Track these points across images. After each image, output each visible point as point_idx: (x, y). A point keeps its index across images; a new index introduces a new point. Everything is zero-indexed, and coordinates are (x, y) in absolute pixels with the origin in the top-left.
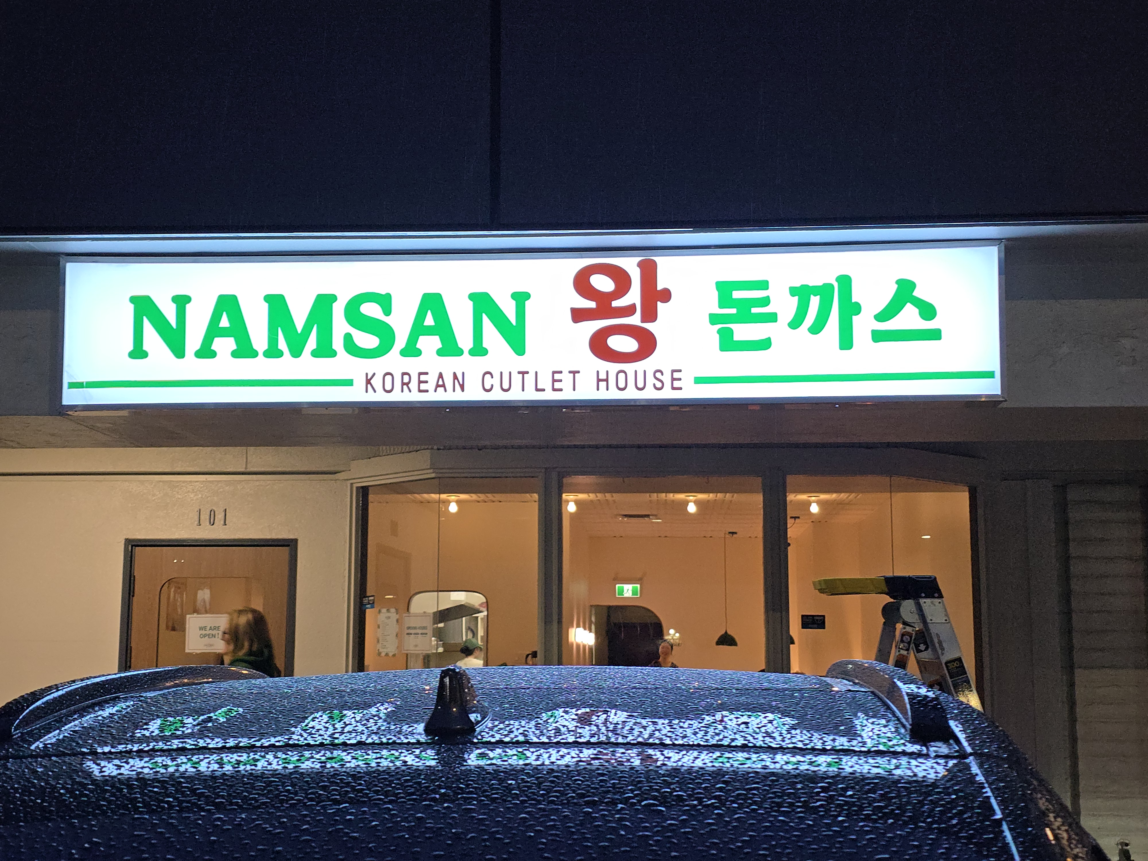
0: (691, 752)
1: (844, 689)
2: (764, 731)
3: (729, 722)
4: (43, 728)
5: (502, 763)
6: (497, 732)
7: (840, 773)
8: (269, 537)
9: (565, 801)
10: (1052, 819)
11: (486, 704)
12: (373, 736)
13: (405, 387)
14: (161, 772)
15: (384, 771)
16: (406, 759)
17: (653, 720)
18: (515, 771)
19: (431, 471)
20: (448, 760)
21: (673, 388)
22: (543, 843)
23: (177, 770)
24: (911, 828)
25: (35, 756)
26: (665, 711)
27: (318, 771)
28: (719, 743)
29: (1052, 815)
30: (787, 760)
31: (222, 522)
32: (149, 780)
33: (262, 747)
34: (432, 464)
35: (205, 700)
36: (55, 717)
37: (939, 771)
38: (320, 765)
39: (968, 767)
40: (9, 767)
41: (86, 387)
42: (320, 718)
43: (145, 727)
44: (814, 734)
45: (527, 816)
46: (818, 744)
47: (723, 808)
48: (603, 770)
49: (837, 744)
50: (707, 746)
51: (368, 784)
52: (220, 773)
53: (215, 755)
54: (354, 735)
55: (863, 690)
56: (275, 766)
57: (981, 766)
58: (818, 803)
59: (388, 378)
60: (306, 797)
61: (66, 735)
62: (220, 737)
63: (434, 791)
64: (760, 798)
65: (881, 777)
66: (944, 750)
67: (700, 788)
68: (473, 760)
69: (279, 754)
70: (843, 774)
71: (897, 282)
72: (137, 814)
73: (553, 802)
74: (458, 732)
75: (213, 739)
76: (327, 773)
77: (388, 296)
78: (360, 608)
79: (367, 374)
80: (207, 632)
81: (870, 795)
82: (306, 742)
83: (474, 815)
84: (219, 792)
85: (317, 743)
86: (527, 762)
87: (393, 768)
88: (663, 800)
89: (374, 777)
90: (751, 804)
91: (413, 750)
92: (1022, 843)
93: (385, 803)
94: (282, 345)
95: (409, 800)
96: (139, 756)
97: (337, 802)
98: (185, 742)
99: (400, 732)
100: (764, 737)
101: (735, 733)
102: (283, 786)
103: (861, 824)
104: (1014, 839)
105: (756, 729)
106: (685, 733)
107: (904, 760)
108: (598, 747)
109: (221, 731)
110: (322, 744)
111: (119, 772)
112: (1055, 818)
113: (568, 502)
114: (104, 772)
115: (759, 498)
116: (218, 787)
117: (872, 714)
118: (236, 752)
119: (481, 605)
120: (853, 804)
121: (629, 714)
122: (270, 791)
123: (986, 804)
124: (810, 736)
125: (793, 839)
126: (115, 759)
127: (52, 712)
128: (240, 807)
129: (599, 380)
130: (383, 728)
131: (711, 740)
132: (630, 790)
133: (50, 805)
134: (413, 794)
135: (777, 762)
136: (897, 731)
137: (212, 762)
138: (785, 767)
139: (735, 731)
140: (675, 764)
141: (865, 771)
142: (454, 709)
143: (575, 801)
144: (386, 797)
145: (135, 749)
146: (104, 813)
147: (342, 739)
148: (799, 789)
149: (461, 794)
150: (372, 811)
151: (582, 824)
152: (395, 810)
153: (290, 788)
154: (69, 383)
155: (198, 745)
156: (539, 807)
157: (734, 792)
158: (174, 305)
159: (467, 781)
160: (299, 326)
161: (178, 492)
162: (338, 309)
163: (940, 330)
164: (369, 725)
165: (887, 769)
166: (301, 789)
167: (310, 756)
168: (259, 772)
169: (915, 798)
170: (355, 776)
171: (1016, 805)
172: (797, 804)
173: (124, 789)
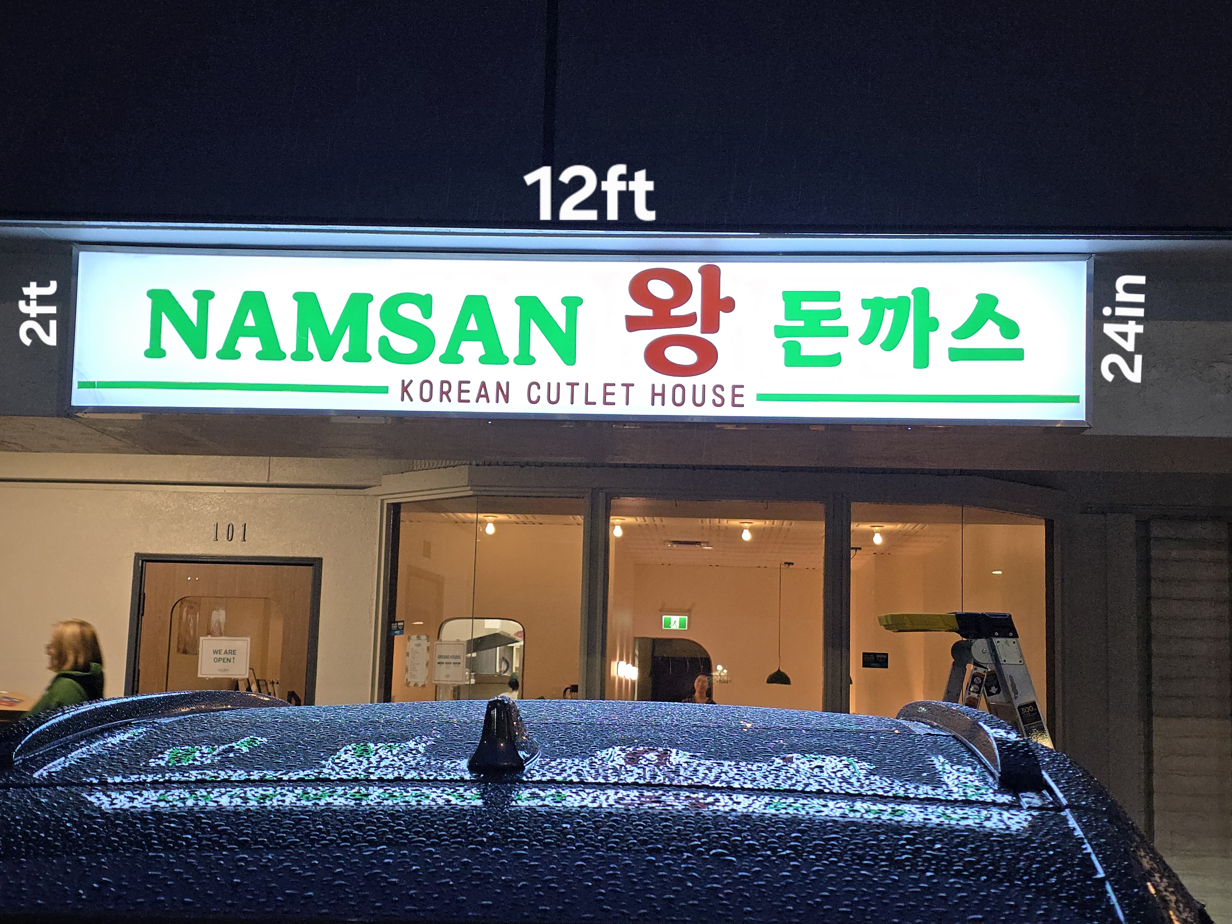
0: (762, 797)
1: (923, 732)
2: (840, 776)
3: (801, 766)
4: (47, 754)
5: (555, 804)
6: (548, 770)
7: (927, 824)
8: (291, 555)
9: (626, 848)
10: (1158, 880)
11: (535, 740)
12: (412, 772)
13: (444, 396)
14: (179, 806)
15: (425, 810)
16: (450, 798)
17: (719, 761)
18: (570, 813)
19: (469, 488)
20: (496, 800)
21: (734, 405)
22: (602, 894)
23: (197, 804)
24: (1006, 886)
25: (38, 785)
26: (731, 752)
27: (352, 809)
28: (792, 788)
29: (1157, 875)
30: (868, 809)
31: (241, 538)
32: (166, 814)
33: (290, 781)
34: (470, 480)
35: (225, 728)
36: (61, 742)
38: (354, 802)
39: (1065, 820)
40: (10, 796)
41: (98, 388)
43: (160, 756)
44: (895, 780)
45: (584, 863)
46: (900, 791)
47: (800, 860)
48: (667, 815)
49: (920, 792)
50: (779, 791)
51: (408, 824)
52: (244, 809)
53: (238, 789)
54: (391, 770)
55: (943, 733)
56: (304, 802)
57: (1078, 820)
58: (904, 857)
59: (426, 386)
60: (340, 838)
61: (73, 762)
62: (242, 769)
63: (482, 834)
64: (840, 849)
65: (971, 830)
66: (1037, 801)
67: (773, 837)
68: (523, 800)
69: (309, 789)
70: (929, 826)
71: (978, 297)
72: (152, 852)
73: (612, 848)
74: (504, 769)
75: (235, 771)
76: (363, 811)
77: (429, 297)
78: (388, 635)
79: (403, 381)
80: (222, 656)
81: (960, 849)
82: (339, 776)
83: (525, 861)
84: (243, 829)
85: (351, 778)
86: (583, 804)
87: (435, 808)
88: (734, 849)
89: (415, 817)
90: (830, 856)
91: (457, 788)
92: (1128, 905)
93: (427, 846)
94: (312, 347)
95: (453, 843)
96: (154, 788)
97: (372, 843)
98: (205, 774)
99: (441, 768)
100: (840, 783)
101: (809, 778)
102: (313, 825)
103: (952, 880)
104: (1119, 900)
105: (831, 774)
106: (754, 776)
107: (995, 811)
108: (660, 789)
109: (242, 762)
110: (356, 780)
111: (131, 804)
112: (1161, 878)
113: (614, 525)
114: (115, 804)
115: (820, 527)
116: (242, 824)
117: (954, 759)
118: (261, 786)
119: (517, 634)
120: (942, 859)
121: (692, 754)
122: (298, 830)
123: (1087, 862)
124: (890, 782)
125: (877, 895)
126: (127, 790)
127: (58, 737)
128: (266, 846)
129: (654, 394)
130: (422, 763)
131: (783, 784)
132: (698, 837)
133: (55, 840)
134: (458, 836)
135: (857, 811)
136: (984, 779)
137: (234, 796)
138: (865, 816)
139: (808, 775)
140: (745, 810)
141: (953, 822)
142: (502, 745)
143: (636, 848)
144: (428, 839)
145: (149, 780)
146: (115, 850)
147: (378, 774)
148: (882, 840)
149: (511, 837)
150: (413, 854)
151: (644, 873)
152: (438, 854)
153: (322, 827)
154: (79, 382)
155: (219, 777)
156: (597, 853)
157: (811, 843)
158: (196, 301)
159: (517, 823)
160: (331, 327)
161: (194, 504)
162: (374, 310)
163: (1022, 350)
164: (407, 759)
165: (978, 821)
166: (333, 826)
167: (343, 792)
168: (287, 808)
169: (1009, 854)
170: (394, 815)
171: (1119, 864)
172: (880, 857)
173: (138, 823)
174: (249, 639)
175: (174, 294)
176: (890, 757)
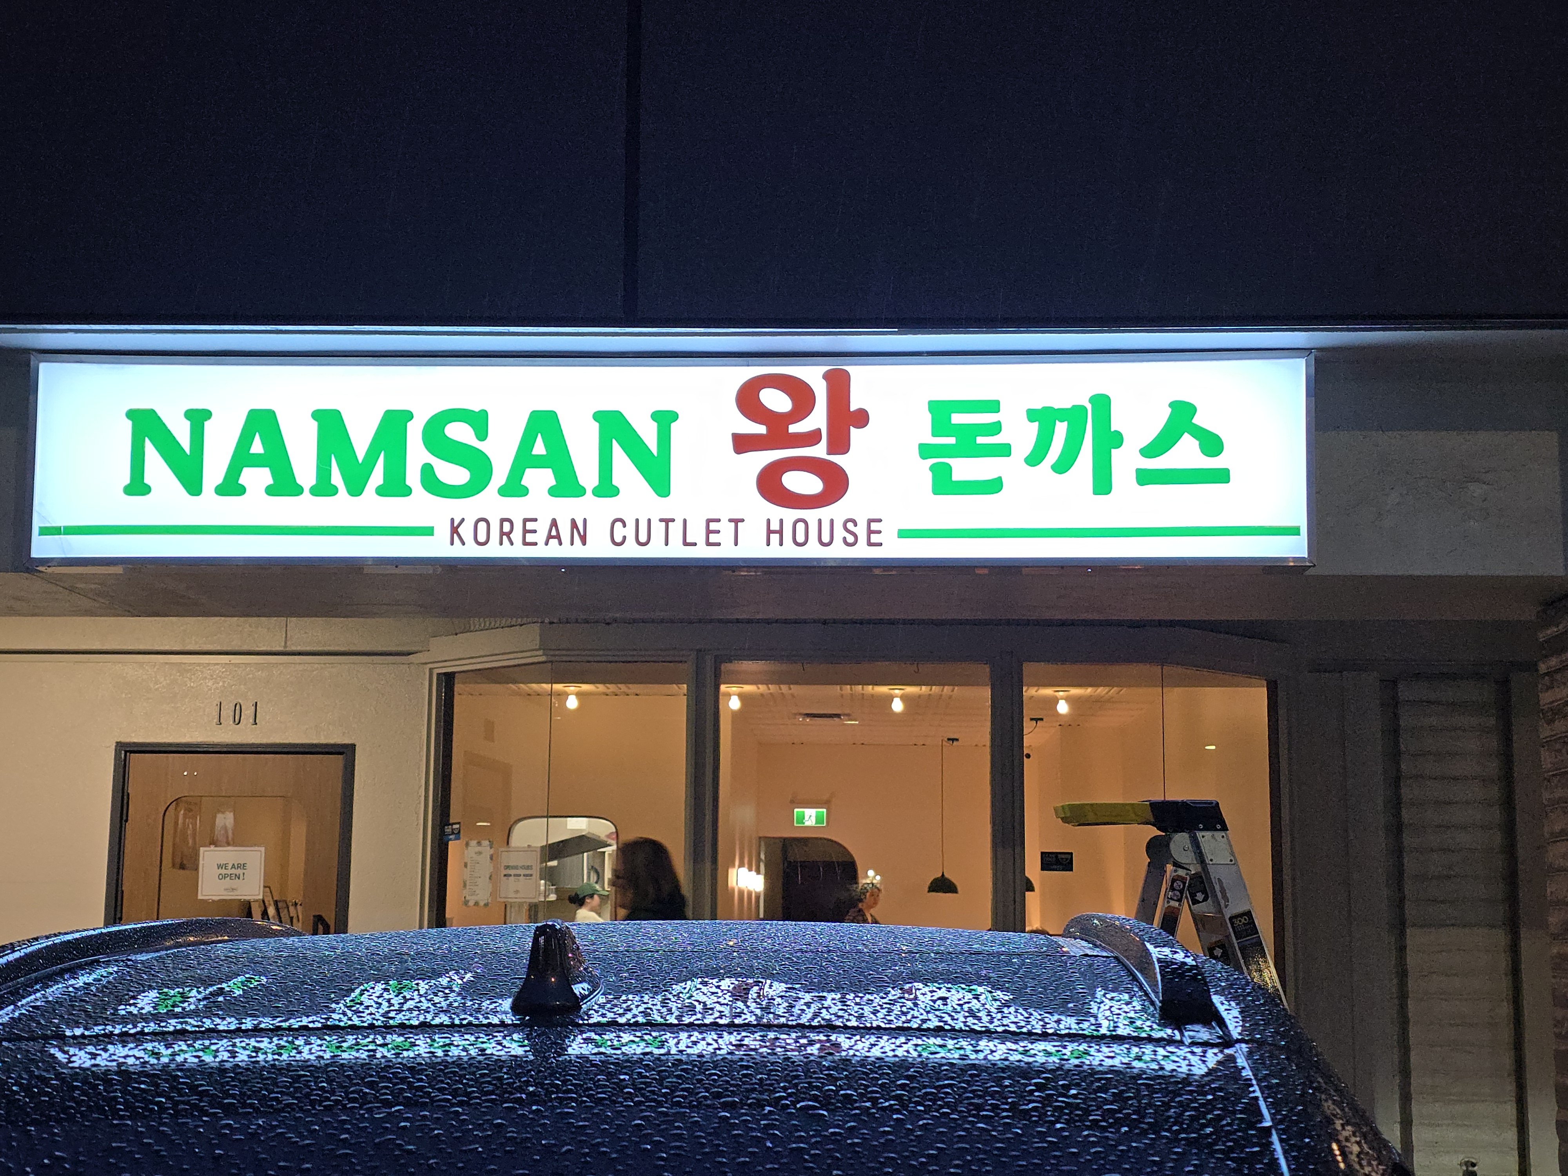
0: (867, 1037)
1: (1081, 952)
2: (966, 1009)
3: (921, 997)
5: (613, 1052)
6: (610, 1010)
7: (1063, 1065)
8: (315, 741)
9: (695, 1103)
10: (1339, 1128)
11: (597, 973)
12: (442, 1015)
13: (505, 537)
14: (151, 1062)
15: (453, 1062)
16: (485, 1046)
17: (821, 994)
18: (630, 1062)
19: (541, 652)
20: (541, 1047)
21: (870, 544)
22: (662, 1159)
23: (174, 1060)
24: (1152, 1139)
26: (838, 982)
27: (363, 1062)
28: (905, 1025)
29: (1339, 1122)
30: (994, 1049)
31: (252, 721)
32: (134, 1073)
33: (290, 1029)
34: (542, 643)
35: (216, 965)
36: (10, 987)
37: (1193, 1063)
38: (367, 1053)
39: (1233, 1058)
41: (64, 535)
42: (371, 991)
43: (132, 1002)
44: (1034, 1013)
45: (642, 1122)
46: (1037, 1026)
47: (905, 1112)
48: (748, 1061)
49: (1062, 1026)
50: (890, 1028)
51: (431, 1080)
52: (231, 1065)
53: (225, 1040)
54: (415, 1013)
55: (1105, 954)
56: (305, 1055)
57: (1249, 1057)
58: (1030, 1106)
59: (482, 526)
60: (346, 1097)
61: (24, 1012)
62: (233, 1016)
63: (520, 1090)
64: (954, 1098)
65: (1116, 1071)
66: (1204, 1034)
67: (875, 1085)
68: (577, 1047)
69: (313, 1039)
70: (1067, 1067)
71: (1171, 405)
72: (116, 1119)
73: (678, 1104)
74: (556, 1010)
75: (224, 1019)
76: (377, 1065)
77: (484, 414)
78: (441, 839)
79: (452, 520)
80: (229, 872)
81: (1099, 1094)
82: (350, 1023)
83: (572, 1121)
84: (229, 1090)
85: (365, 1025)
86: (648, 1050)
87: (466, 1059)
88: (826, 1101)
89: (440, 1070)
90: (942, 1107)
91: (495, 1034)
92: (1295, 1158)
93: (453, 1105)
94: (337, 478)
95: (485, 1101)
96: (122, 1042)
97: (388, 1104)
98: (186, 1023)
99: (478, 1010)
100: (966, 1017)
101: (928, 1012)
102: (315, 1083)
103: (1086, 1133)
104: (1285, 1152)
105: (956, 1007)
106: (861, 1011)
107: (1148, 1049)
108: (744, 1031)
109: (234, 1007)
110: (372, 1026)
111: (93, 1062)
112: (1343, 1125)
113: (729, 695)
114: (74, 1062)
115: (986, 693)
116: (228, 1083)
118: (252, 1036)
119: (609, 836)
120: (1077, 1107)
121: (789, 986)
122: (297, 1089)
123: (1253, 1108)
124: (1027, 1015)
125: (995, 1152)
126: (88, 1045)
127: (6, 981)
128: (256, 1110)
129: (770, 532)
130: (456, 1004)
131: (895, 1021)
132: (783, 1087)
134: (492, 1093)
135: (982, 1051)
136: (1144, 1010)
137: (222, 1049)
138: (990, 1057)
139: (928, 1009)
140: (844, 1054)
141: (1096, 1063)
142: (553, 979)
143: (709, 1102)
144: (455, 1097)
145: (117, 1032)
146: (71, 1119)
147: (400, 1018)
148: (1007, 1086)
149: (556, 1093)
150: (435, 1116)
151: (716, 1133)
152: (466, 1115)
153: (325, 1085)
154: (40, 528)
155: (202, 1027)
156: (660, 1110)
157: (920, 1091)
158: (188, 423)
159: (565, 1076)
160: (361, 455)
161: (190, 679)
162: (415, 431)
163: (1228, 470)
164: (436, 1000)
165: (1126, 1060)
166: (341, 1086)
167: (354, 1041)
168: (283, 1063)
169: (1158, 1099)
170: (414, 1069)
171: (1292, 1109)
172: (1003, 1107)
173: (100, 1085)
174: (263, 849)
175: (159, 414)
176: (1032, 985)
